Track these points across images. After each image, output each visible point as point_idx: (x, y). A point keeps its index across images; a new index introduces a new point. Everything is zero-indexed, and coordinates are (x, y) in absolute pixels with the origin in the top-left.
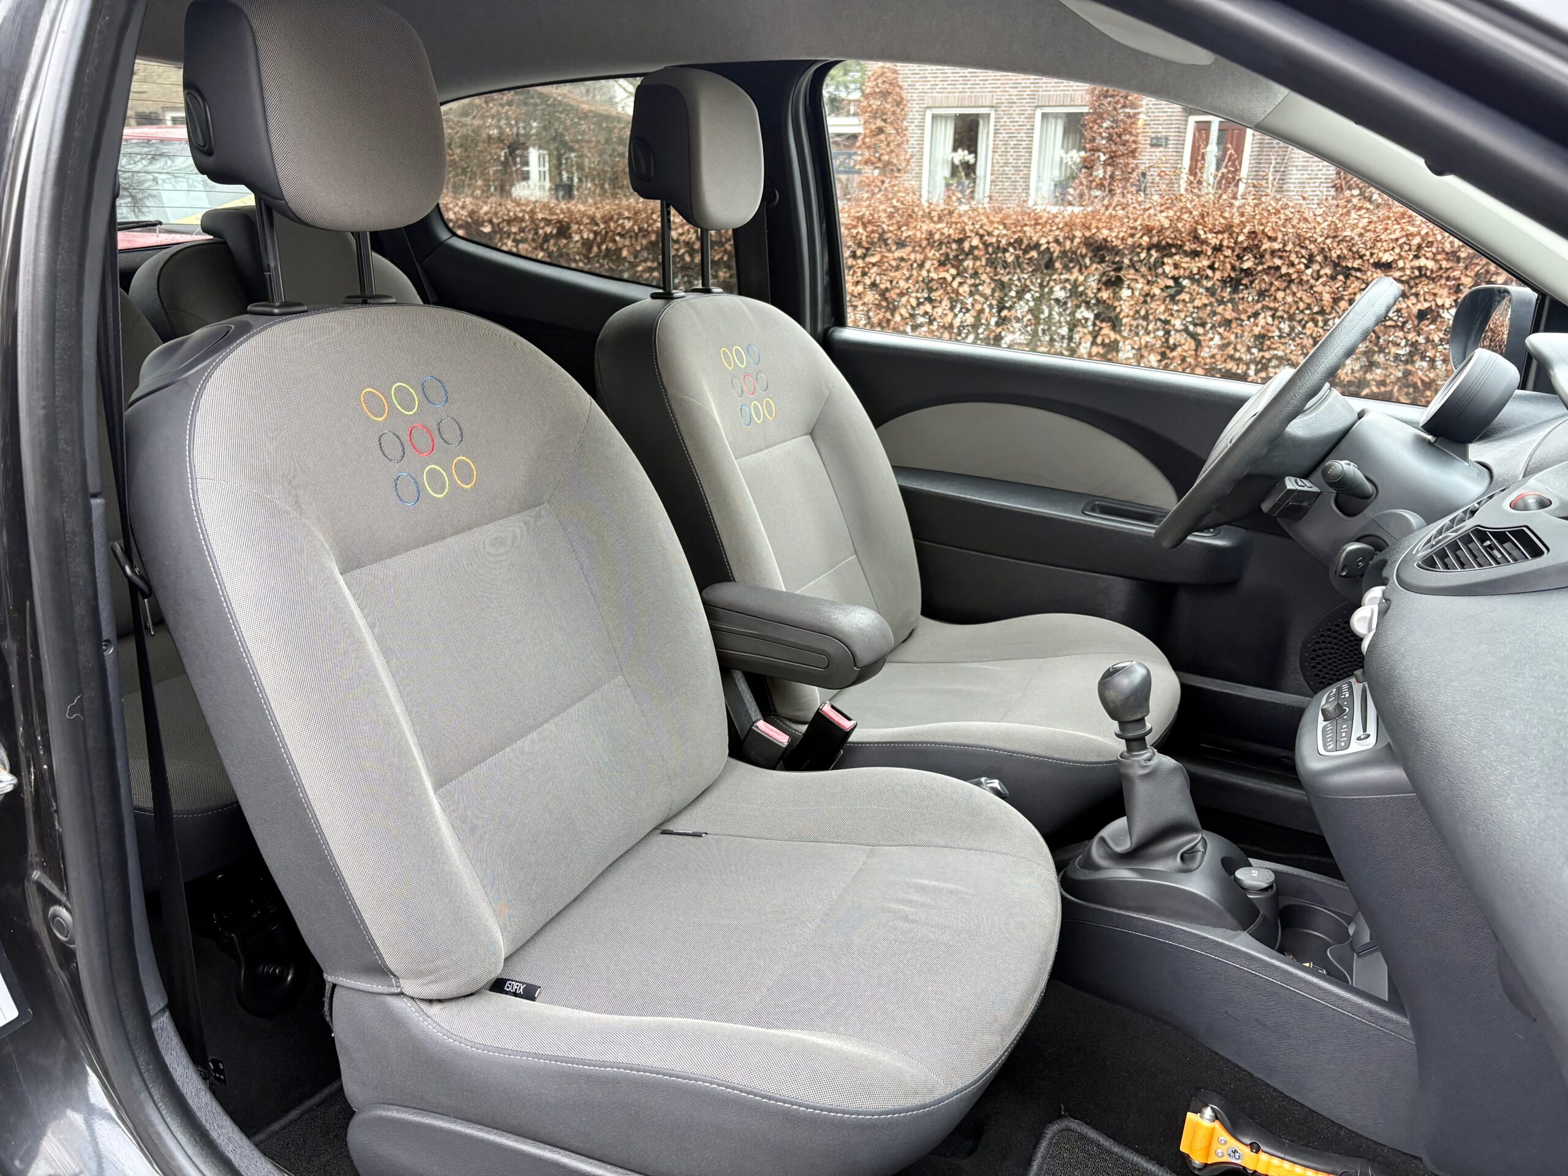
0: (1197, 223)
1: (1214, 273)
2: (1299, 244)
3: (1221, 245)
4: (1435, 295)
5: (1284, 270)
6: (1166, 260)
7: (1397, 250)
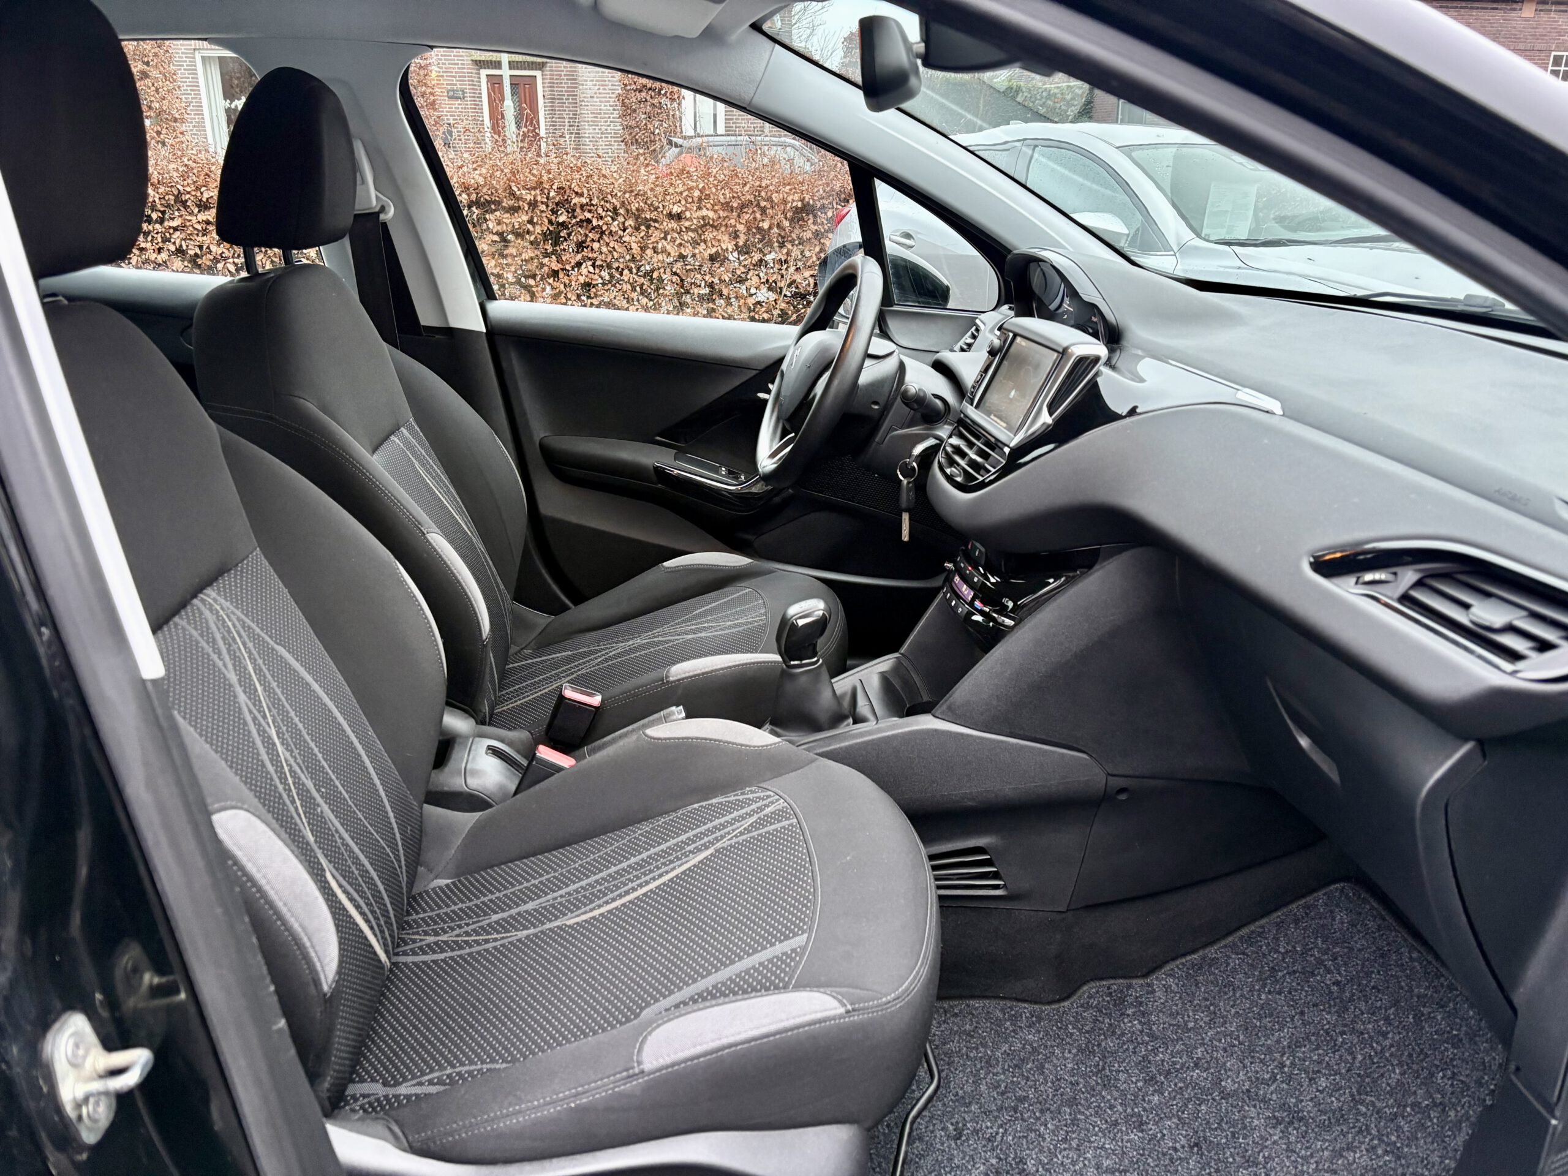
0: (509, 180)
1: (534, 227)
2: (603, 199)
3: (536, 201)
5: (595, 223)
6: (487, 216)
7: (683, 202)
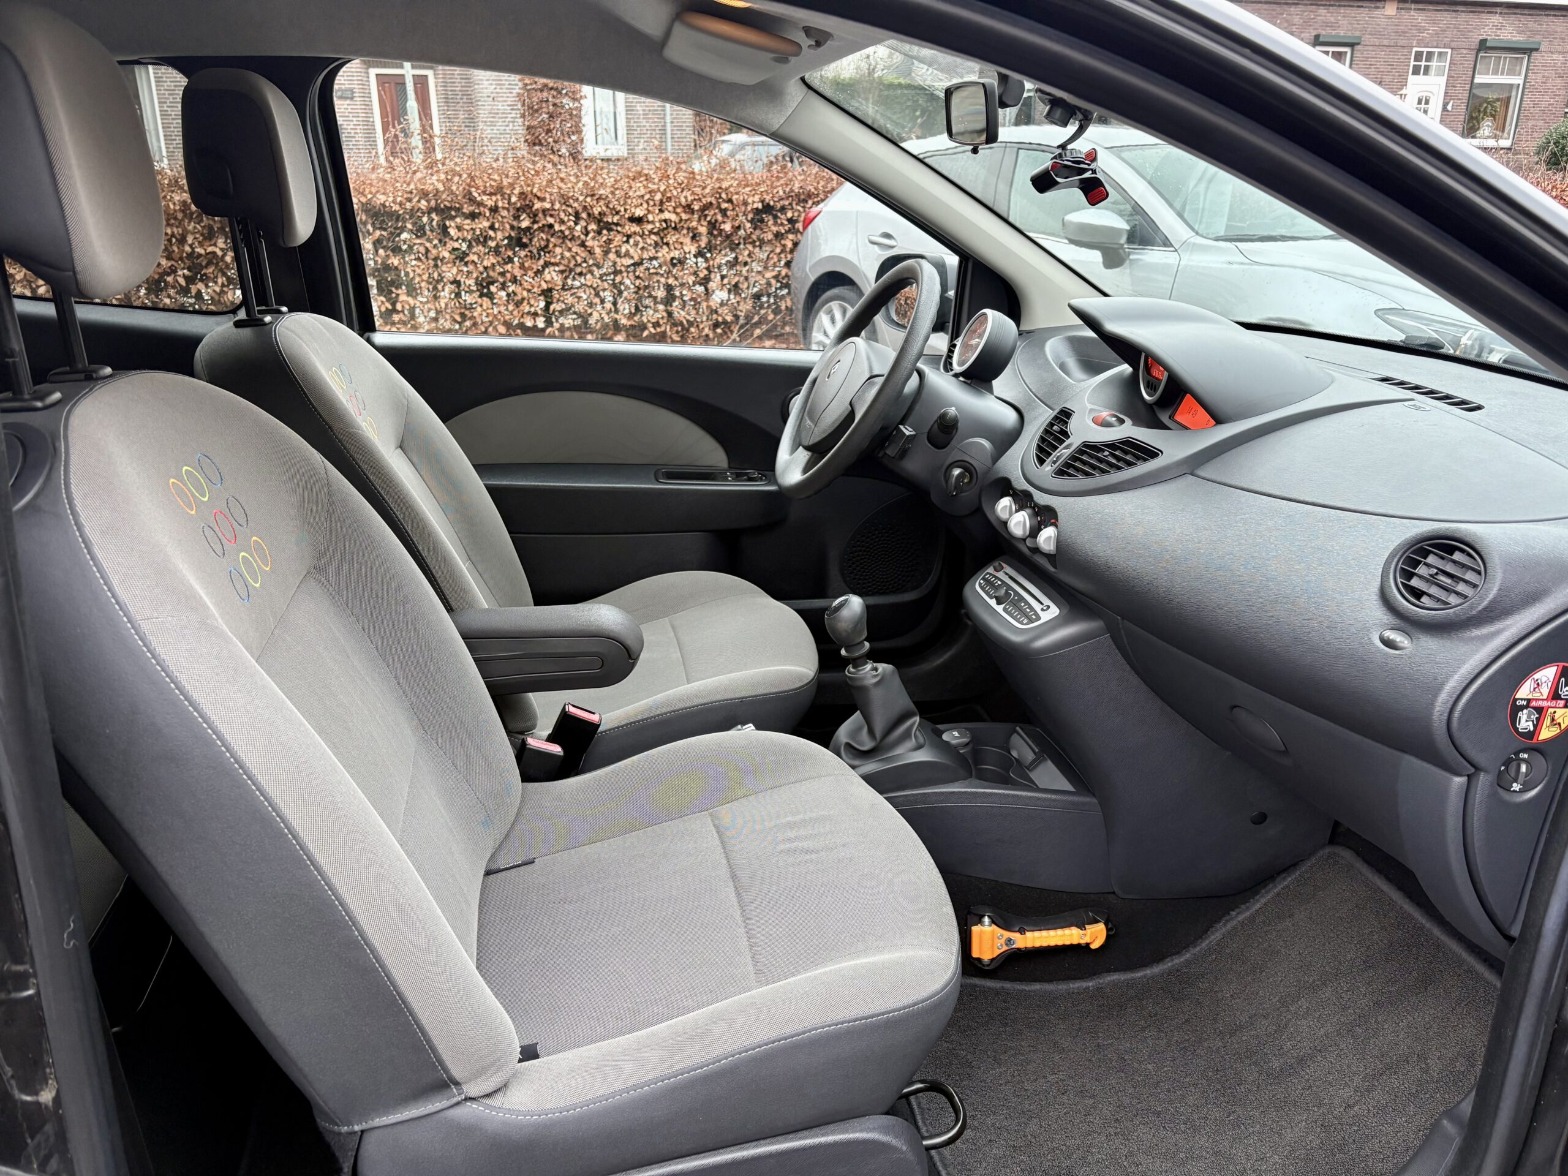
4: (681, 243)
